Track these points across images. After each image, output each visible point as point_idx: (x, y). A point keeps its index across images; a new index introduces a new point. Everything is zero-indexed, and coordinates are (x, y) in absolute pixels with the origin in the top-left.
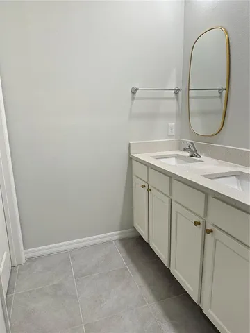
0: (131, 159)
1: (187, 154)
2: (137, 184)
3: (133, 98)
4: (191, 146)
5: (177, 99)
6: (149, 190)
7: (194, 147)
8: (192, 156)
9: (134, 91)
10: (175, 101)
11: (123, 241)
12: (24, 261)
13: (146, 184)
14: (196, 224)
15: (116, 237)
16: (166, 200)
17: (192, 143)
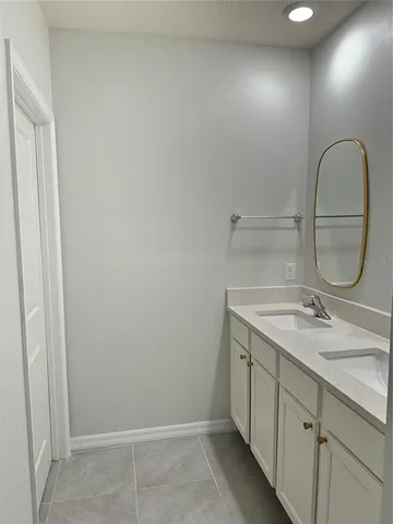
0: (228, 313)
1: (310, 311)
2: (236, 351)
3: (233, 229)
4: (316, 302)
5: (299, 229)
6: (250, 364)
7: (320, 302)
8: (317, 316)
9: (235, 219)
10: (296, 231)
11: (213, 437)
12: (69, 454)
13: (247, 355)
14: (307, 426)
15: (204, 430)
16: (272, 383)
17: (317, 297)
